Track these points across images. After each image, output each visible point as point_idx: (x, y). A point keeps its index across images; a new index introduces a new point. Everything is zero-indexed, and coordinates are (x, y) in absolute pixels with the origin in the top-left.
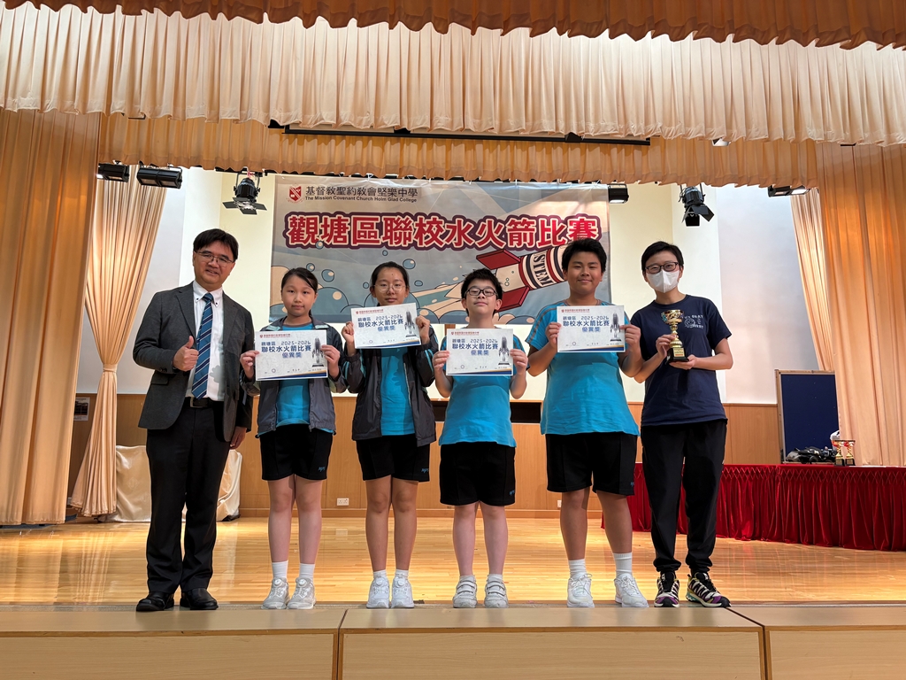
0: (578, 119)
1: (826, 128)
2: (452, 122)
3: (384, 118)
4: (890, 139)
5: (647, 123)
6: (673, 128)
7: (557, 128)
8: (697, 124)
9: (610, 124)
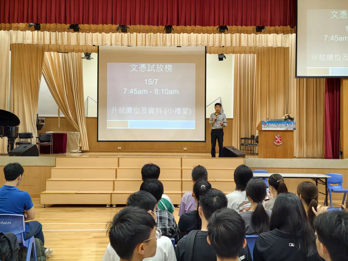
2: (142, 44)
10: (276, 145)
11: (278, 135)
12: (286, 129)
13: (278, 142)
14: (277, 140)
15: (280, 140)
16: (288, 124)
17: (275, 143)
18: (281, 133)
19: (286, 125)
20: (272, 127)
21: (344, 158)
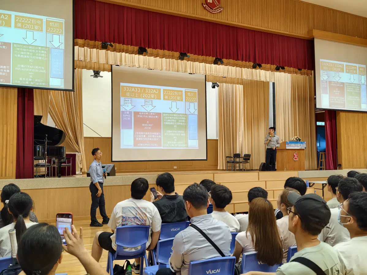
0: (195, 70)
1: (247, 76)
2: (166, 69)
3: (150, 66)
4: (260, 79)
5: (210, 72)
6: (216, 73)
7: (191, 72)
8: (221, 73)
9: (202, 72)
10: (295, 161)
11: (296, 153)
12: (301, 148)
13: (296, 158)
14: (295, 156)
15: (297, 156)
16: (301, 144)
17: (294, 159)
18: (297, 151)
19: (300, 145)
20: (292, 146)
21: (343, 168)
